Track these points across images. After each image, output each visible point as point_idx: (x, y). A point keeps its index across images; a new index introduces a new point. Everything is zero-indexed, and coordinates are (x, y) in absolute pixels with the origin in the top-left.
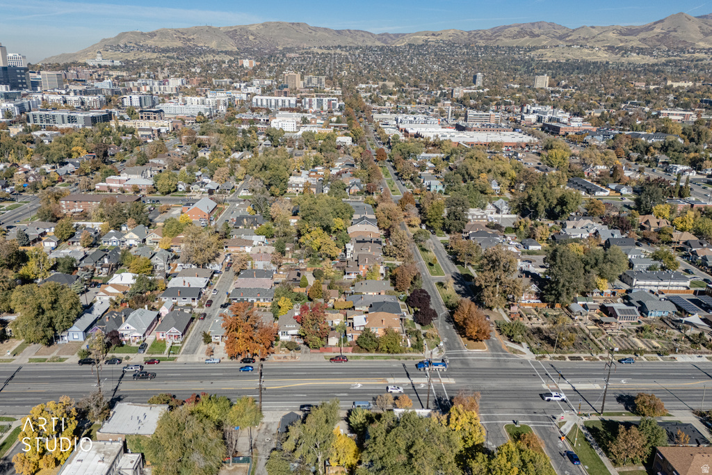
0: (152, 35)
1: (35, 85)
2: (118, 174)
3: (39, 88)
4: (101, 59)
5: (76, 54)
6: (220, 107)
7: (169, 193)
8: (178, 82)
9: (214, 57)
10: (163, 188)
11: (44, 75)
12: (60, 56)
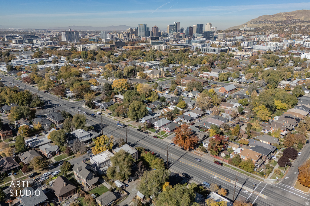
0: (273, 16)
1: (215, 38)
2: (210, 72)
3: (216, 39)
4: (246, 27)
5: (240, 26)
6: (284, 47)
7: (223, 81)
8: (274, 36)
9: (300, 24)
10: (221, 78)
11: (219, 34)
12: (234, 27)
